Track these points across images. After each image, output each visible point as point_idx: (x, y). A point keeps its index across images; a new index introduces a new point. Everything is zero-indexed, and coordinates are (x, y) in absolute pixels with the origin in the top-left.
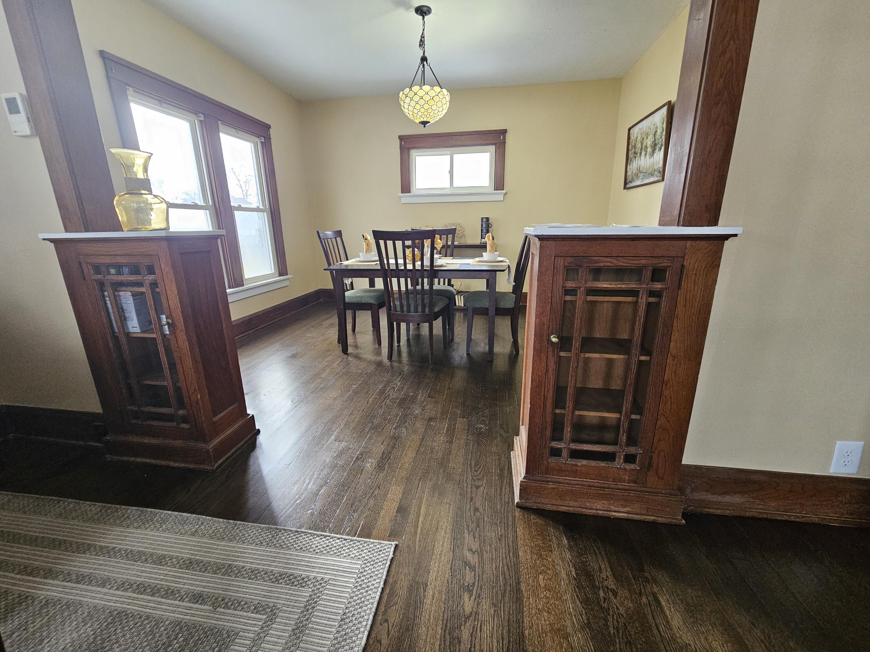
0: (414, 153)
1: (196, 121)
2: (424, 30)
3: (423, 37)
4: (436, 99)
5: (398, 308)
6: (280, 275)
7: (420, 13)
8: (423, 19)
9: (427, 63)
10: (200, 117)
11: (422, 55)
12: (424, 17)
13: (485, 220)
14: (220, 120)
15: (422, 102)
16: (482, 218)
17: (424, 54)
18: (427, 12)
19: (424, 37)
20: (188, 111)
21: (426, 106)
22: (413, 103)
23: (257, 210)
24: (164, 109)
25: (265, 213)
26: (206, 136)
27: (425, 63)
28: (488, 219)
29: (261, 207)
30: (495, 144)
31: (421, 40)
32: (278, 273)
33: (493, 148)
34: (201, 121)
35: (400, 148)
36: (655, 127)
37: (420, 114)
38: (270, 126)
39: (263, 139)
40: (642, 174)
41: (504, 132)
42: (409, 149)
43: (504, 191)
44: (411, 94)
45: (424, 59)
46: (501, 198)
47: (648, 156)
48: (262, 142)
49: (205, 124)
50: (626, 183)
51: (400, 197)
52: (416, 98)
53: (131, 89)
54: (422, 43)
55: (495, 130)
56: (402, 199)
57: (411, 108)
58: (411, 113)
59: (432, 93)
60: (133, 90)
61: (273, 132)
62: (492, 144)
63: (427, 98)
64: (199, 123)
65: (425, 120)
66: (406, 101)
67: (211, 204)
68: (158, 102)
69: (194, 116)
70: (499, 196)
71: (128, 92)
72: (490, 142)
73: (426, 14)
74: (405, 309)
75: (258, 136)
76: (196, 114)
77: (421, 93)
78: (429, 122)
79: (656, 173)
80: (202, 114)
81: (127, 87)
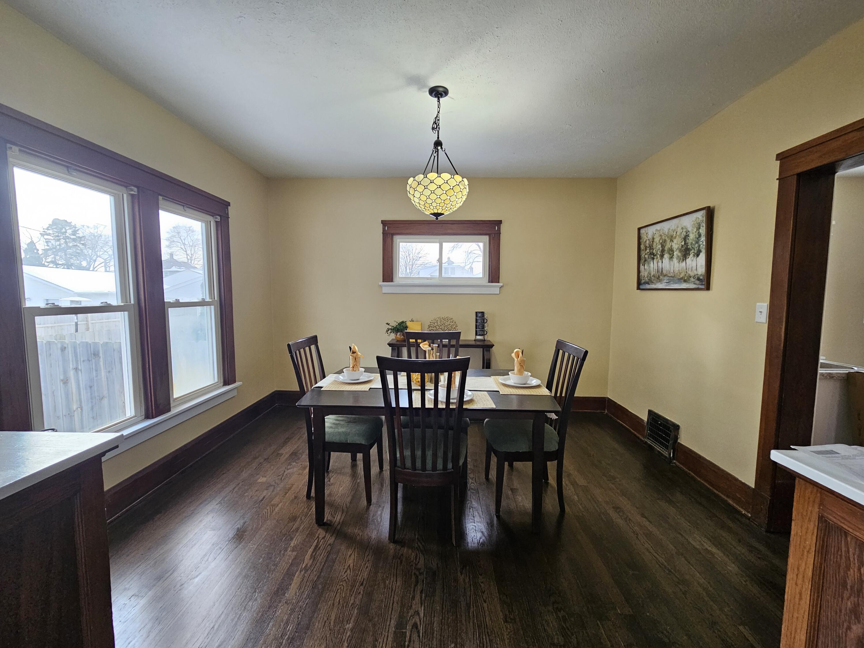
0: (397, 239)
1: (125, 196)
2: (438, 112)
3: (437, 118)
4: (457, 189)
5: (408, 463)
6: (226, 383)
7: (435, 95)
8: (439, 101)
9: (442, 148)
10: (132, 190)
11: (436, 139)
12: (439, 99)
13: (480, 315)
14: (161, 195)
15: (439, 192)
16: (477, 313)
17: (438, 138)
18: (443, 93)
19: (439, 120)
20: (112, 182)
21: (444, 197)
22: (427, 192)
23: (202, 303)
24: (74, 179)
25: (213, 307)
26: (137, 214)
27: (439, 148)
28: (483, 313)
29: (208, 299)
30: (489, 235)
31: (435, 123)
32: (222, 381)
33: (486, 238)
34: (132, 195)
35: (383, 233)
36: (684, 230)
37: (434, 204)
38: (229, 203)
39: (219, 218)
40: (666, 278)
41: (499, 223)
42: (393, 235)
43: (500, 284)
44: (426, 182)
45: (438, 144)
46: (497, 291)
47: (675, 260)
48: (216, 222)
49: (139, 199)
50: (639, 283)
51: (381, 286)
52: (433, 187)
53: (16, 149)
54: (436, 126)
55: (490, 221)
56: (383, 288)
57: (423, 198)
58: (422, 203)
59: (452, 182)
60: (20, 150)
61: (232, 211)
62: (486, 234)
63: (446, 187)
64: (130, 197)
65: (439, 212)
66: (418, 189)
67: (132, 302)
68: (65, 169)
69: (124, 189)
70: (495, 288)
71: (9, 152)
72: (485, 232)
73: (442, 96)
74: (419, 464)
75: (213, 215)
76: (126, 187)
77: (439, 181)
78: (443, 214)
79: (692, 279)
80: (135, 186)
81: (8, 145)
